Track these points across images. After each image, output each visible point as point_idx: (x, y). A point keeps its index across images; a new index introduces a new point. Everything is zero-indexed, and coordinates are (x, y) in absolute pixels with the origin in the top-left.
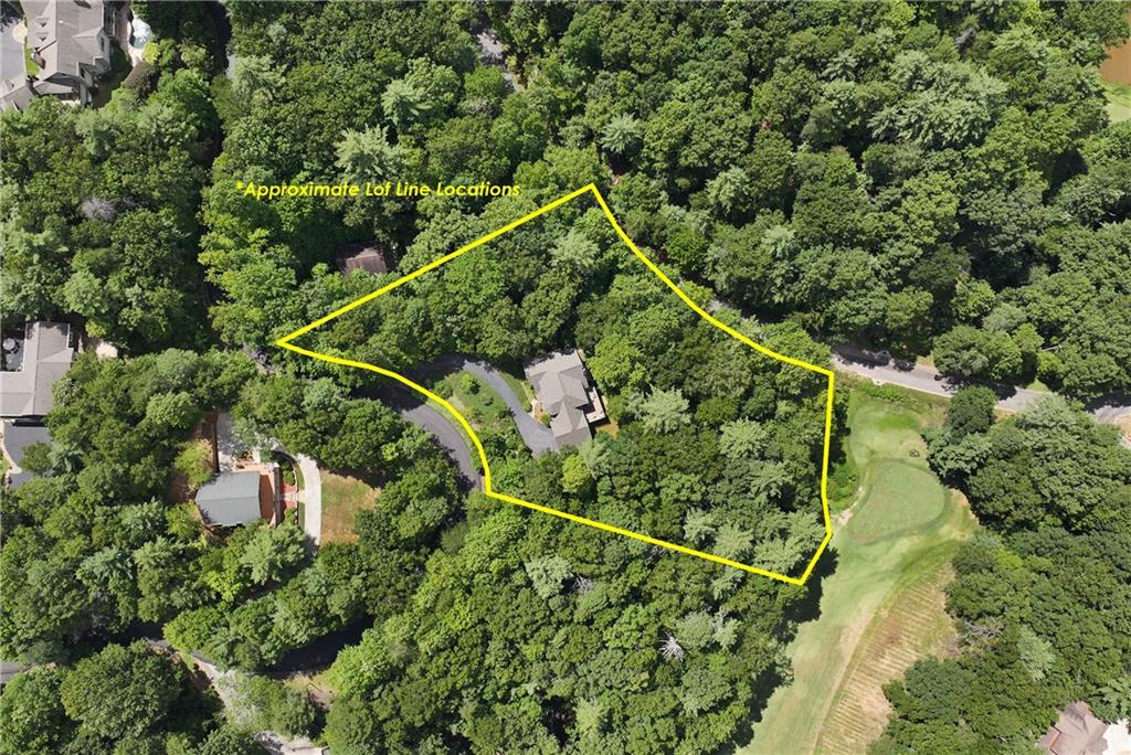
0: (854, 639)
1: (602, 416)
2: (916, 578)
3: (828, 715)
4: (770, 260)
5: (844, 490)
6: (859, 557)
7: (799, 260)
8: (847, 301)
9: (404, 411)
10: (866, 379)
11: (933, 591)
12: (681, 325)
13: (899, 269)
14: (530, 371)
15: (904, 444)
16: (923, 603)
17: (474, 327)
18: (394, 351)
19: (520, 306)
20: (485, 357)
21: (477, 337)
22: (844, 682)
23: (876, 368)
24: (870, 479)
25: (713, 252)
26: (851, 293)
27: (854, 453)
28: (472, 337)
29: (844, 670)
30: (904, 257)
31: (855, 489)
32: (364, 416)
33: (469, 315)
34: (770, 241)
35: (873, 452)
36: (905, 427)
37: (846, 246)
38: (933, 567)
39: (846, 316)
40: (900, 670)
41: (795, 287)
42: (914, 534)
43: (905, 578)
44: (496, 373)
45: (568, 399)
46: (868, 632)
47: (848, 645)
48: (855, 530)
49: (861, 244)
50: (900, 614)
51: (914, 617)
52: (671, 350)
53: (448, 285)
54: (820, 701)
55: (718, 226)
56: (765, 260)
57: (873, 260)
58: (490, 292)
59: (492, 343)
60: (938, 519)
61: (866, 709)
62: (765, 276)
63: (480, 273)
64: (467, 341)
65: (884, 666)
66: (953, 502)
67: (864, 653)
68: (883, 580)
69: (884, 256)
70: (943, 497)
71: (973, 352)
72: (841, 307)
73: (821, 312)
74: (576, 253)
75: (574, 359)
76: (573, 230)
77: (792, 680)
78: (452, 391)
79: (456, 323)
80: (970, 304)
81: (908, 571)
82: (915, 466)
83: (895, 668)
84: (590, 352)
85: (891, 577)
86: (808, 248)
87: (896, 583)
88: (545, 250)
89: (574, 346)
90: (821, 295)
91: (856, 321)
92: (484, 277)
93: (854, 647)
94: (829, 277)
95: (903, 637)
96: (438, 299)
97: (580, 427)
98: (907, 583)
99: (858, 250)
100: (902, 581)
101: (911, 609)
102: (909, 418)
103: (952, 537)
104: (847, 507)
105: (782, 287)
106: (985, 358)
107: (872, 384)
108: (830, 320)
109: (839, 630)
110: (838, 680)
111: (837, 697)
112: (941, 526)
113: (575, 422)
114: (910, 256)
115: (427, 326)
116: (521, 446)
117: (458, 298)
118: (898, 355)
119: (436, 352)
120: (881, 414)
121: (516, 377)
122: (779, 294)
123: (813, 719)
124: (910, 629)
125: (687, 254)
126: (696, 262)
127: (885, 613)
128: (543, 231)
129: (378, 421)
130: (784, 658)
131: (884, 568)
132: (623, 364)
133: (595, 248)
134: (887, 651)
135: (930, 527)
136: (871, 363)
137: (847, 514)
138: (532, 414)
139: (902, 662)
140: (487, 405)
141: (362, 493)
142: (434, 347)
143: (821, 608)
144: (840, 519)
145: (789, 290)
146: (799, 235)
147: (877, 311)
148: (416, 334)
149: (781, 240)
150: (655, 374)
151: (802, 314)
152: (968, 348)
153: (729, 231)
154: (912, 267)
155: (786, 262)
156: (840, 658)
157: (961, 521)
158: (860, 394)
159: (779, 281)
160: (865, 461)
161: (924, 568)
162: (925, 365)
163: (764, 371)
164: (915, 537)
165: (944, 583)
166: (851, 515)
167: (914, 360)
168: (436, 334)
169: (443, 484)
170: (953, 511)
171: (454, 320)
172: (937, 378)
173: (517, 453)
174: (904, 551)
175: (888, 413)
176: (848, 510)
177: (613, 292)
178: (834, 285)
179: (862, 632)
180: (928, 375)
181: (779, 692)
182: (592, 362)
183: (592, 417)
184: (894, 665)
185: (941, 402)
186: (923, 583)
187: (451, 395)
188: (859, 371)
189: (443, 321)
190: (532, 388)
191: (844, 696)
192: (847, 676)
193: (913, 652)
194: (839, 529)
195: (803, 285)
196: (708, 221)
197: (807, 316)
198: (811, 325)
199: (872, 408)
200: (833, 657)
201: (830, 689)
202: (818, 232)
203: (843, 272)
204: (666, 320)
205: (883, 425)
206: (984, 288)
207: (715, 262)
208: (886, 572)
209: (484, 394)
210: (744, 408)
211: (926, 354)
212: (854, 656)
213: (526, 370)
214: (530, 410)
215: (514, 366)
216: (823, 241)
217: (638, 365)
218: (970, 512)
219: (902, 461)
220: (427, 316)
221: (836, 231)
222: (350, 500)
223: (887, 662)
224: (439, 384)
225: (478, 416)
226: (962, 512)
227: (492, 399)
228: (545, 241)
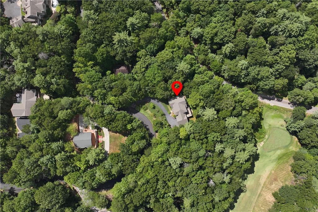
0: (264, 179)
1: (191, 115)
2: (282, 162)
3: (256, 201)
4: (240, 70)
5: (262, 136)
6: (266, 155)
7: (249, 70)
8: (263, 82)
9: (133, 114)
10: (268, 104)
11: (287, 166)
12: (214, 89)
13: (278, 72)
14: (170, 102)
15: (279, 123)
16: (284, 169)
17: (154, 90)
18: (131, 97)
19: (167, 84)
20: (157, 98)
21: (155, 93)
22: (261, 191)
23: (271, 101)
24: (269, 133)
25: (224, 67)
26: (264, 79)
27: (265, 125)
28: (153, 93)
29: (261, 188)
30: (280, 69)
31: (265, 136)
32: (122, 116)
33: (152, 86)
34: (241, 65)
35: (270, 125)
36: (279, 118)
37: (263, 66)
38: (287, 158)
39: (263, 86)
40: (278, 188)
41: (248, 78)
42: (282, 149)
43: (279, 162)
44: (160, 103)
45: (181, 111)
46: (268, 177)
47: (262, 181)
48: (265, 148)
49: (267, 65)
50: (277, 172)
51: (281, 173)
52: (211, 96)
53: (146, 78)
54: (254, 197)
55: (225, 60)
56: (239, 70)
57: (271, 70)
58: (158, 80)
59: (159, 95)
60: (289, 145)
61: (267, 199)
62: (239, 74)
63: (155, 74)
64: (152, 94)
65: (273, 187)
66: (293, 140)
67: (267, 183)
68: (272, 162)
69: (274, 68)
70: (290, 138)
71: (300, 97)
72: (261, 83)
73: (255, 85)
74: (184, 68)
75: (183, 99)
76: (183, 61)
77: (246, 191)
78: (147, 108)
79: (149, 89)
80: (299, 82)
81: (280, 160)
82: (282, 129)
83: (276, 188)
84: (188, 97)
85: (275, 161)
86: (252, 66)
87: (276, 163)
88: (175, 67)
89: (183, 95)
90: (255, 80)
91: (266, 88)
92: (157, 75)
93: (264, 182)
94: (258, 75)
95: (278, 179)
96: (143, 82)
97: (185, 119)
98: (280, 163)
99: (266, 67)
100: (278, 162)
101: (281, 171)
102: (281, 115)
103: (293, 150)
104: (262, 141)
105: (244, 78)
106: (303, 99)
107: (270, 105)
108: (258, 87)
109: (259, 177)
110: (259, 191)
111: (259, 196)
112: (290, 146)
113: (183, 117)
114: (282, 69)
115: (140, 90)
116: (167, 124)
117: (149, 82)
118: (277, 97)
119: (143, 97)
120: (273, 114)
121: (166, 104)
122: (243, 80)
123: (252, 202)
124: (281, 176)
125: (216, 68)
126: (219, 70)
127: (273, 172)
128: (174, 61)
129: (126, 118)
130: (244, 185)
131: (273, 159)
132: (197, 101)
133: (189, 67)
134: (273, 183)
135: (287, 147)
136: (270, 99)
137: (262, 143)
138: (171, 115)
139: (278, 186)
140: (157, 112)
141: (121, 138)
142: (142, 96)
143: (255, 170)
144: (260, 145)
145: (246, 78)
146: (249, 63)
147: (272, 85)
148: (137, 92)
149: (244, 64)
150: (207, 103)
151: (249, 85)
152: (298, 95)
153: (229, 61)
154: (282, 72)
155: (245, 70)
156: (260, 184)
157: (295, 145)
158: (267, 108)
159: (243, 76)
160: (268, 128)
161: (284, 159)
162: (286, 100)
163: (239, 102)
164: (282, 150)
165: (290, 163)
166: (263, 143)
167: (282, 98)
168: (143, 92)
169: (145, 136)
170: (293, 142)
171: (148, 88)
172: (289, 104)
173: (166, 126)
174: (279, 154)
175: (275, 114)
176: (263, 142)
177: (195, 79)
178: (259, 77)
179: (266, 177)
180: (286, 103)
181: (242, 194)
182: (188, 100)
183: (188, 116)
184: (276, 187)
185: (290, 111)
186: (284, 163)
187: (147, 109)
188: (266, 101)
189: (145, 88)
190: (171, 107)
191: (261, 195)
192: (262, 190)
193: (281, 183)
194: (260, 147)
195: (250, 77)
196: (222, 58)
197: (251, 86)
198: (252, 88)
199: (270, 112)
200: (258, 184)
201: (257, 194)
202: (255, 62)
203: (262, 74)
204: (210, 88)
205: (273, 117)
206: (303, 78)
207: (224, 70)
208: (274, 160)
209: (157, 109)
210: (233, 113)
211: (286, 96)
212: (264, 184)
213: (169, 102)
214: (170, 114)
215: (166, 101)
216: (256, 64)
217: (202, 101)
218: (298, 143)
219: (278, 128)
220: (140, 87)
221: (260, 62)
222: (118, 140)
223: (274, 186)
224: (143, 106)
225: (155, 116)
226: (296, 142)
227: (159, 110)
228: (174, 64)
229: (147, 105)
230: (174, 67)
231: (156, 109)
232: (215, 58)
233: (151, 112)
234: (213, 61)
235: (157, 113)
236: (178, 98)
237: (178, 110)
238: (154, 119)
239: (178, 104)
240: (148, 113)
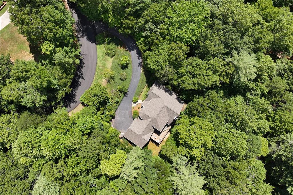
1: (159, 142)
9: (85, 38)
14: (155, 88)
17: (156, 41)
18: (109, 7)
19: (187, 58)
20: (145, 60)
21: (152, 48)
28: (150, 45)
33: (162, 34)
44: (141, 71)
45: (154, 120)
53: (169, 9)
58: (184, 35)
59: (154, 59)
63: (191, 22)
64: (146, 44)
74: (245, 68)
75: (179, 108)
79: (151, 30)
84: (189, 113)
88: (232, 49)
89: (186, 102)
92: (191, 26)
96: (158, 9)
97: (144, 137)
113: (145, 132)
115: (137, 14)
117: (166, 20)
119: (126, 31)
121: (147, 82)
128: (242, 38)
133: (253, 77)
138: (133, 105)
140: (120, 79)
141: (22, 49)
142: (128, 28)
148: (127, 11)
168: (136, 23)
171: (152, 27)
173: (107, 113)
182: (185, 120)
183: (155, 137)
187: (112, 57)
189: (146, 22)
190: (147, 96)
209: (125, 74)
213: (154, 86)
214: (135, 103)
220: (143, 9)
224: (112, 46)
225: (111, 79)
227: (125, 79)
228: (237, 44)
229: (120, 49)
230: (232, 46)
231: (124, 72)
233: (112, 68)
235: (117, 79)
236: (174, 96)
237: (153, 115)
238: (104, 83)
239: (161, 107)
240: (105, 63)
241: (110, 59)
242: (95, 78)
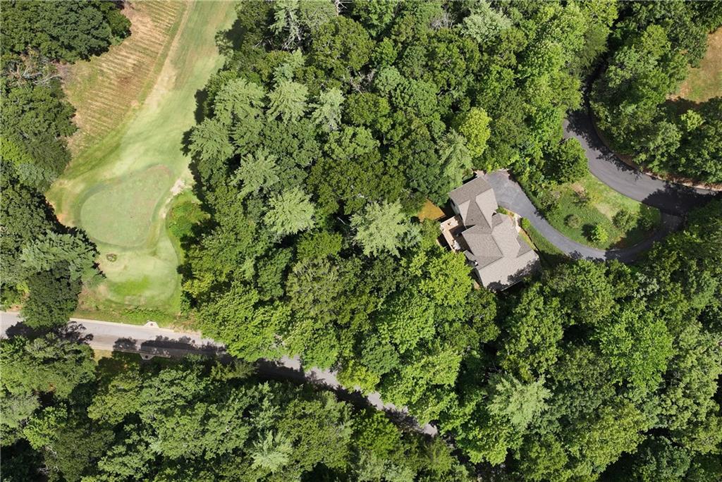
0: (162, 80)
1: (440, 226)
2: (107, 139)
3: (182, 14)
5: (180, 214)
6: (162, 152)
7: (244, 431)
8: (186, 394)
10: (165, 326)
11: (88, 127)
13: (127, 441)
14: (533, 257)
15: (123, 267)
16: (97, 116)
22: (170, 43)
23: (154, 339)
24: (155, 228)
26: (181, 402)
27: (172, 250)
29: (170, 53)
30: (120, 455)
31: (170, 215)
35: (154, 254)
36: (122, 283)
37: (189, 459)
38: (90, 151)
39: (185, 377)
40: (116, 53)
41: (247, 401)
42: (110, 180)
43: (117, 138)
46: (150, 86)
47: (167, 74)
48: (167, 176)
49: (172, 464)
50: (120, 104)
51: (106, 102)
54: (191, 25)
57: (156, 447)
60: (86, 197)
61: (147, 19)
65: (132, 57)
66: (72, 216)
67: (152, 69)
68: (138, 135)
70: (82, 219)
72: (192, 386)
73: (214, 379)
75: (486, 278)
76: (522, 429)
77: (216, 37)
78: (616, 222)
81: (115, 144)
82: (110, 245)
83: (123, 56)
85: (130, 138)
86: (236, 450)
87: (125, 133)
88: (556, 395)
89: (494, 290)
91: (174, 373)
93: (162, 73)
94: (207, 417)
95: (116, 83)
97: (467, 205)
98: (114, 133)
99: (174, 454)
100: (119, 135)
101: (109, 110)
102: (119, 294)
103: (72, 182)
104: (177, 197)
105: (261, 400)
107: (159, 322)
108: (206, 373)
109: (177, 86)
110: (175, 43)
111: (175, 29)
112: (82, 191)
113: (474, 208)
114: (113, 457)
116: (524, 179)
118: (132, 356)
119: (655, 253)
120: (148, 293)
122: (265, 392)
123: (196, 10)
124: (109, 91)
127: (135, 104)
130: (226, 54)
131: (137, 145)
132: (437, 269)
134: (131, 70)
135: (93, 189)
136: (161, 343)
137: (176, 190)
138: (517, 216)
139: (116, 61)
140: (571, 215)
143: (195, 100)
144: (182, 184)
145: (253, 397)
146: (246, 464)
151: (238, 376)
154: (110, 446)
155: (260, 426)
156: (175, 63)
157: (63, 198)
158: (170, 311)
159: (266, 403)
160: (161, 245)
161: (99, 149)
162: (103, 349)
164: (108, 177)
165: (77, 136)
166: (172, 190)
167: (114, 353)
170: (72, 207)
172: (90, 337)
173: (529, 169)
174: (118, 164)
175: (140, 296)
176: (175, 194)
177: (455, 363)
178: (200, 408)
179: (155, 86)
180: (101, 339)
181: (228, 26)
183: (454, 222)
184: (120, 58)
185: (87, 313)
186: (99, 135)
187: (615, 219)
188: (172, 333)
191: (169, 30)
192: (167, 48)
193: (105, 70)
194: (183, 175)
195: (236, 405)
197: (231, 376)
199: (156, 299)
200: (181, 63)
201: (182, 35)
202: (224, 470)
203: (189, 424)
205: (144, 283)
208: (135, 142)
211: (104, 361)
212: (162, 65)
213: (537, 258)
216: (218, 460)
218: (54, 207)
219: (124, 249)
221: (202, 474)
223: (130, 61)
224: (633, 224)
225: (581, 200)
226: (62, 208)
227: (566, 224)
229: (620, 235)
230: (561, 396)
231: (577, 226)
232: (388, 466)
233: (595, 210)
234: (391, 452)
235: (574, 210)
236: (505, 282)
237: (497, 232)
238: (579, 186)
239: (504, 252)
240: (609, 203)
241: (610, 215)
242: (593, 177)
